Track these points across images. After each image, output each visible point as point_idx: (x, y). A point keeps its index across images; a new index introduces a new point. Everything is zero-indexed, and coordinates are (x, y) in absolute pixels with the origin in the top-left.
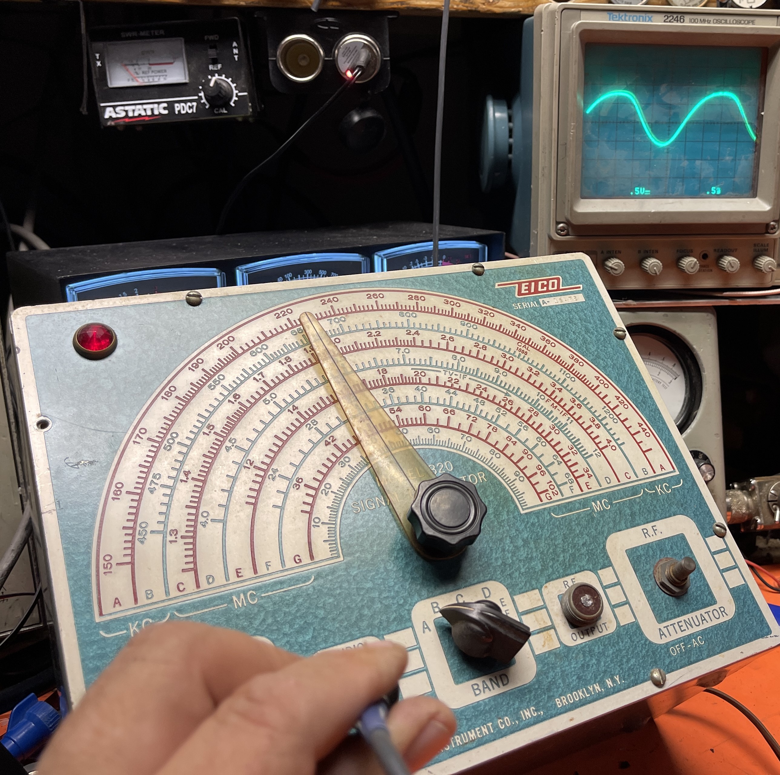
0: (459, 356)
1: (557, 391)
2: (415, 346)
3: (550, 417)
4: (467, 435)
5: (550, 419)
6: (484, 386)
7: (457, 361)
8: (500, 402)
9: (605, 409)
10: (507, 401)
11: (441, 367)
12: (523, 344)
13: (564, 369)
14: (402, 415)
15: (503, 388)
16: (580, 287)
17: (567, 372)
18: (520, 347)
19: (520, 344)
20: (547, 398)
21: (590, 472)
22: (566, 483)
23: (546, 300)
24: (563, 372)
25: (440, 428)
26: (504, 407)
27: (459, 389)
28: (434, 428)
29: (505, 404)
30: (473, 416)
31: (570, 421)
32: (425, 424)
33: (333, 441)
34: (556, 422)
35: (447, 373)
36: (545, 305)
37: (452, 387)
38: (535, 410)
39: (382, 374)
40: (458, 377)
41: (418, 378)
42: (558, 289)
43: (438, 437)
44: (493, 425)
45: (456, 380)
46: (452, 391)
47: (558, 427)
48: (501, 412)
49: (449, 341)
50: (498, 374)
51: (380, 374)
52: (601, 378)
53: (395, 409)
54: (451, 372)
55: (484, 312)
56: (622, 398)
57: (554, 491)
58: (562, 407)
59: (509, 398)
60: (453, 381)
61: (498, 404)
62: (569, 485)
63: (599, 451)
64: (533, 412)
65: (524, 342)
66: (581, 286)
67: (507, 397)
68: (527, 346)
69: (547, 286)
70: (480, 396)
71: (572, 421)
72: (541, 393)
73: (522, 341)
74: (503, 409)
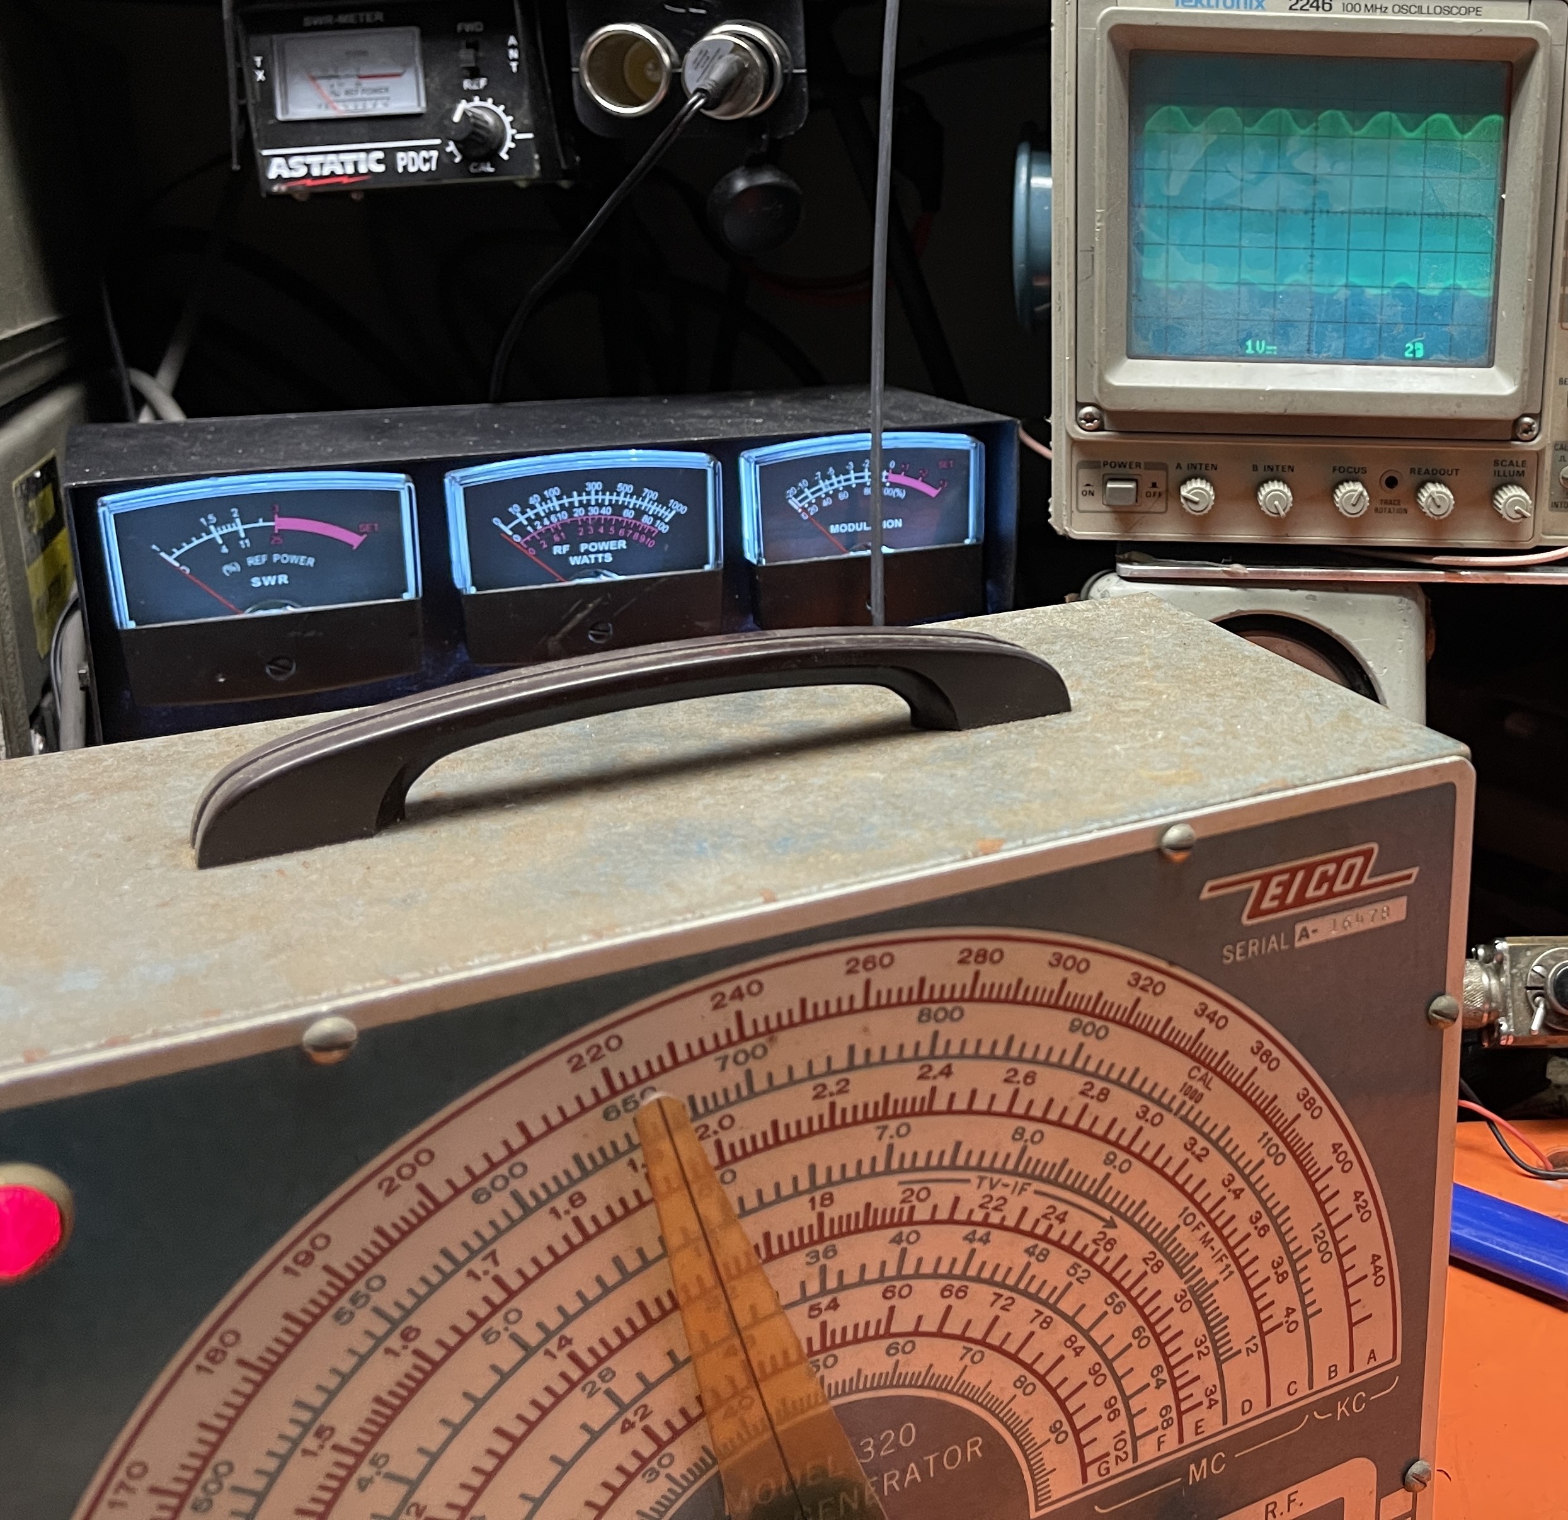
0: (1031, 1127)
1: (1230, 1196)
2: (931, 1112)
3: (1185, 1271)
4: (976, 1348)
5: (1182, 1276)
6: (1061, 1208)
7: (1021, 1144)
8: (1086, 1247)
9: (1317, 1232)
10: (1102, 1243)
11: (978, 1168)
12: (1203, 1071)
13: (1272, 1134)
14: (835, 1321)
15: (1108, 1207)
16: (1409, 877)
17: (1276, 1140)
18: (1191, 1083)
19: (1194, 1073)
20: (1200, 1218)
21: (1217, 1396)
22: (1156, 1429)
23: (1310, 925)
24: (1265, 1141)
25: (917, 1340)
26: (1089, 1261)
27: (1001, 1227)
28: (901, 1341)
29: (1096, 1252)
30: (1006, 1293)
31: (1226, 1273)
32: (888, 1334)
33: (642, 1418)
34: (1193, 1282)
35: (986, 1184)
36: (1305, 942)
37: (985, 1223)
38: (1159, 1256)
39: (818, 1208)
40: (1006, 1192)
41: (907, 1207)
42: (1357, 888)
43: (907, 1363)
44: (1047, 1312)
45: (1002, 1201)
46: (981, 1231)
47: (1193, 1293)
48: (1080, 1274)
49: (1021, 1086)
50: (1109, 1169)
51: (813, 1208)
52: (1346, 1146)
53: (823, 1306)
54: (996, 1177)
55: (1141, 983)
56: (1367, 1196)
57: (1120, 1454)
58: (1225, 1240)
59: (1111, 1234)
60: (991, 1206)
61: (1079, 1255)
62: (1160, 1432)
63: (1258, 1340)
64: (1151, 1263)
65: (1208, 1067)
66: (1415, 871)
67: (1107, 1230)
68: (1210, 1075)
69: (1333, 880)
70: (1044, 1238)
71: (1231, 1273)
72: (1193, 1209)
73: (1203, 1063)
74: (1085, 1266)
